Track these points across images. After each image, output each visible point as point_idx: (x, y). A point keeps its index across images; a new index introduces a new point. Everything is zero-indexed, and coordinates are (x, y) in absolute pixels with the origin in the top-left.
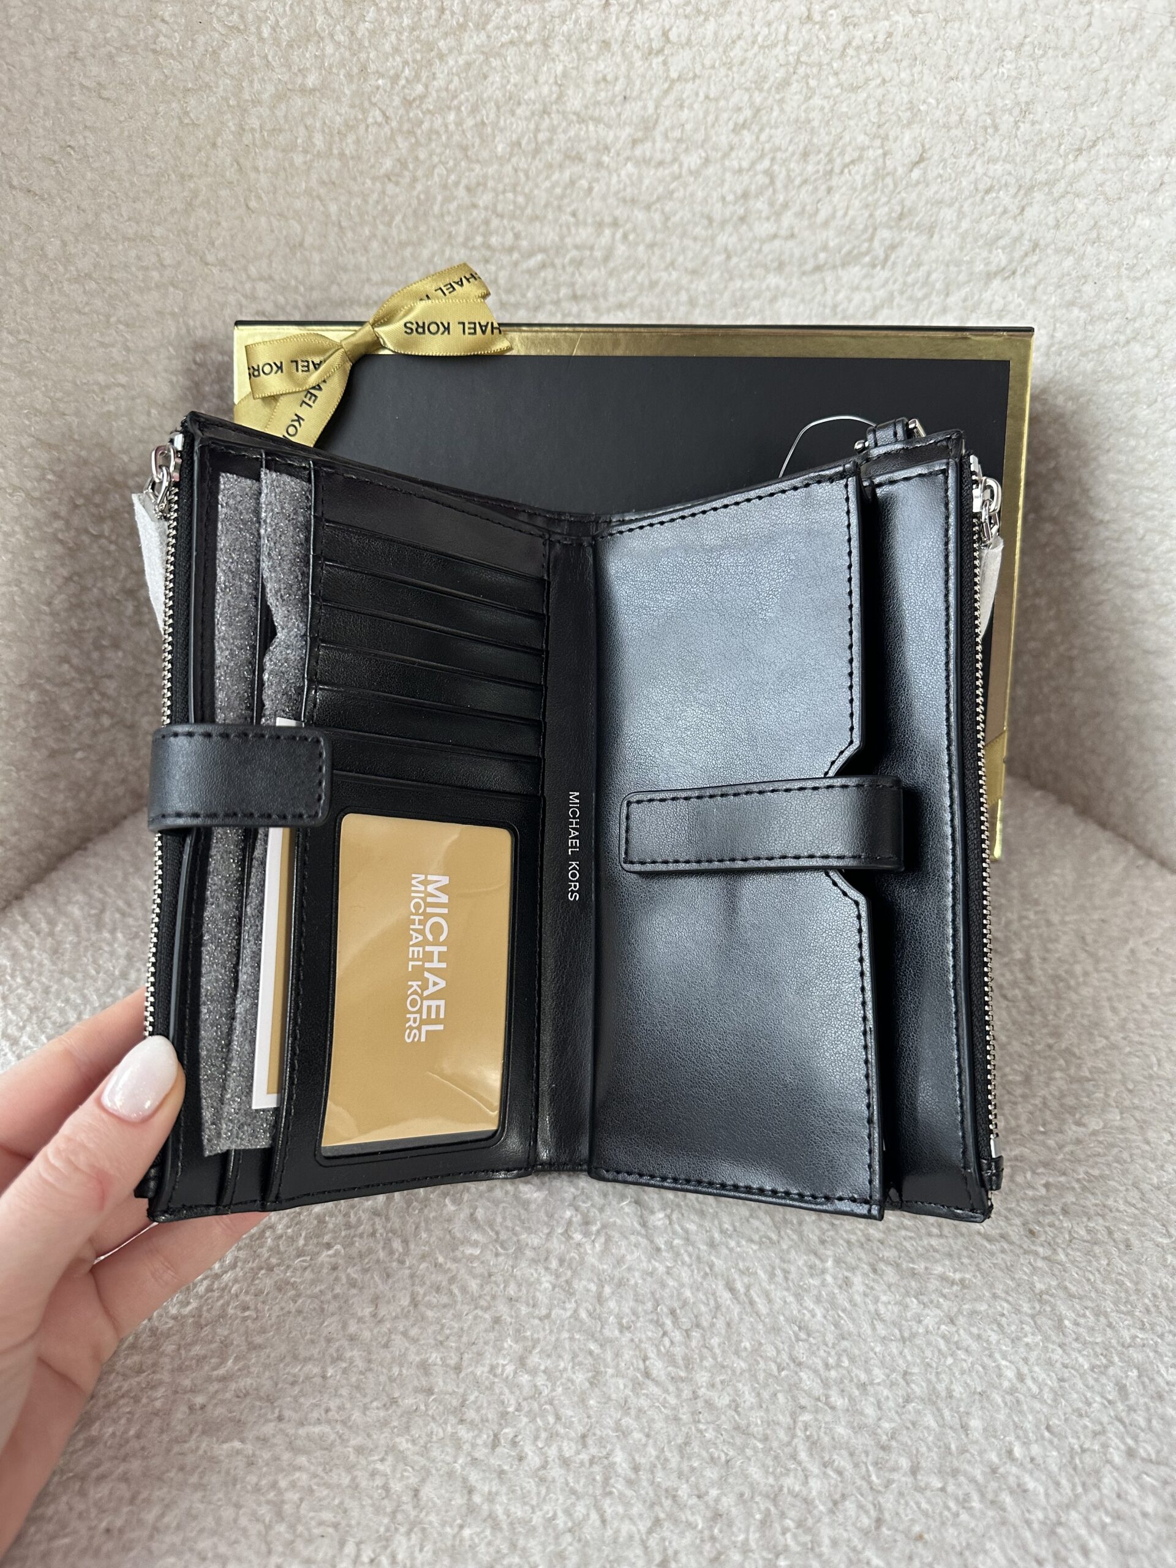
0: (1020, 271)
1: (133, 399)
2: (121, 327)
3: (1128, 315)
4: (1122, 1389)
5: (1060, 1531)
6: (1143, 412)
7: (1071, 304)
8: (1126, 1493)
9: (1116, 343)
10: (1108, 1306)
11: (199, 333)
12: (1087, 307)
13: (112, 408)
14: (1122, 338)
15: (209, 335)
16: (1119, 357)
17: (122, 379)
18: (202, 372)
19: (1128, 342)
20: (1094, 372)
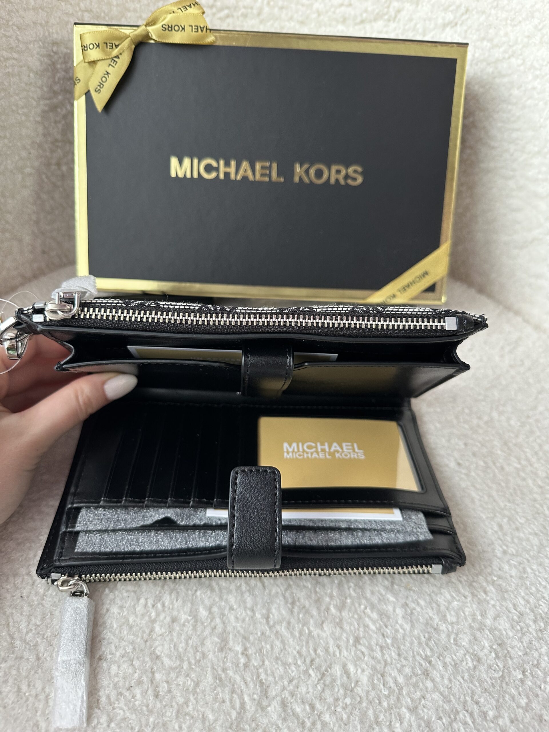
0: (460, 22)
1: (21, 67)
2: (15, 28)
3: (511, 44)
4: (501, 527)
5: (474, 584)
6: (515, 92)
7: (483, 39)
8: (503, 568)
9: (504, 58)
10: (494, 493)
11: (55, 36)
12: (491, 40)
13: (10, 70)
14: (507, 56)
15: (60, 37)
16: (505, 65)
17: (16, 56)
18: (56, 57)
19: (509, 58)
20: (493, 73)
